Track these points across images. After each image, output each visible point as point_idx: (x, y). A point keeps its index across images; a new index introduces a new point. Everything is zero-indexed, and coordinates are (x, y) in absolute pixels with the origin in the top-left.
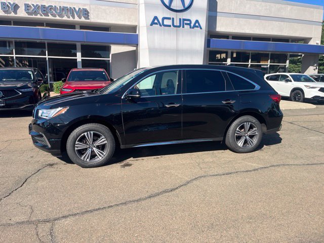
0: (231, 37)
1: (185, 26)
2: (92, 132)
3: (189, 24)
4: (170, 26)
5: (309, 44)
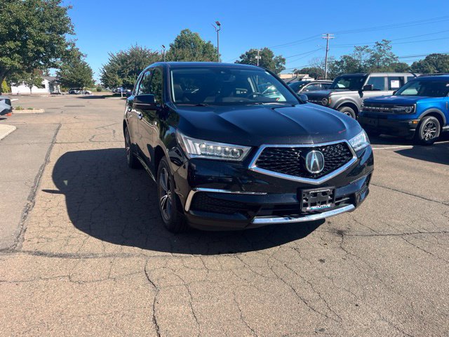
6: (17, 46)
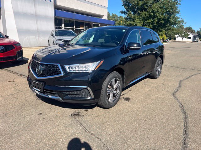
0: (63, 9)
2: (115, 79)
5: (103, 18)
6: (151, 21)
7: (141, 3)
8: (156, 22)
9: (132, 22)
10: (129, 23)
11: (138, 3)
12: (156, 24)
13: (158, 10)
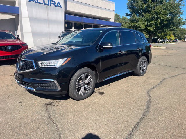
0: (73, 14)
1: (52, 5)
2: (85, 74)
3: (54, 4)
4: (42, 4)
5: (110, 21)
6: (155, 22)
7: (145, 6)
8: (159, 23)
9: (135, 24)
10: (133, 24)
11: (141, 6)
12: (159, 25)
13: (161, 12)
